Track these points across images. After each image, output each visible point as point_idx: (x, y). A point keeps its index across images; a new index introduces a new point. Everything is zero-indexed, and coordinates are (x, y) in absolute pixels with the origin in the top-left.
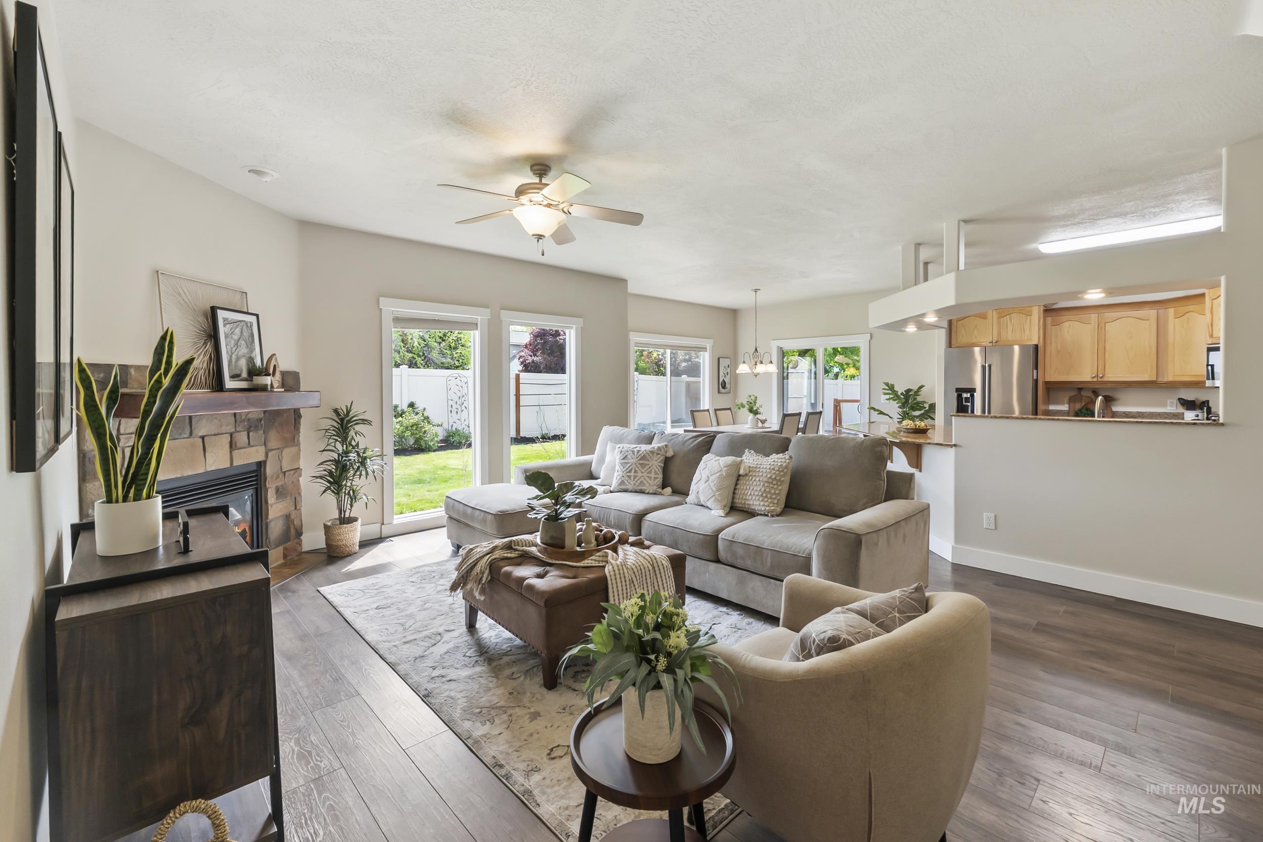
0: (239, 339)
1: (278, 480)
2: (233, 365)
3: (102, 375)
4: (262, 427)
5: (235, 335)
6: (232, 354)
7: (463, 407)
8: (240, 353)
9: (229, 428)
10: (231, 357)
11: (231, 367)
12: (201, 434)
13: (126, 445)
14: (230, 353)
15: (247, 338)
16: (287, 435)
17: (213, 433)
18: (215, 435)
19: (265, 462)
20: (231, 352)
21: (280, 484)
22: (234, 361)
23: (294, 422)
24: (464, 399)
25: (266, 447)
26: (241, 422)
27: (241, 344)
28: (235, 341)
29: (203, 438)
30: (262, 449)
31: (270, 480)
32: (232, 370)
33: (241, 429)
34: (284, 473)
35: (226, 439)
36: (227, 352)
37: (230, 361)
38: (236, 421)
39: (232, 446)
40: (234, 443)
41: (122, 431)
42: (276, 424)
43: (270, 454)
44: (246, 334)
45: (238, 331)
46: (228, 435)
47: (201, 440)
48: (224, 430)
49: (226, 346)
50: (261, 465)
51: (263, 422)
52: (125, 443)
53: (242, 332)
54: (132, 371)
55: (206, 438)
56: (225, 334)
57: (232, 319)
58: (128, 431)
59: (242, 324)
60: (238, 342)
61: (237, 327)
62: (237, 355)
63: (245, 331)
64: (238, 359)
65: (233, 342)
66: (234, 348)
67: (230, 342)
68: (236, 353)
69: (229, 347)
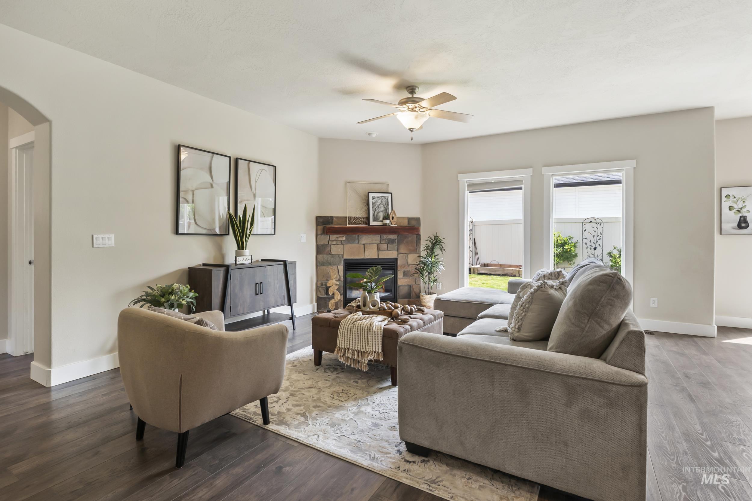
1: (404, 268)
2: (376, 215)
3: (322, 220)
4: (396, 243)
5: (378, 203)
6: (375, 211)
7: (597, 245)
8: (380, 210)
9: (377, 242)
10: (375, 212)
11: (374, 217)
12: (363, 243)
13: (332, 244)
14: (374, 211)
15: (384, 204)
16: (411, 248)
17: (369, 243)
18: (370, 244)
19: (398, 258)
21: (406, 270)
22: (376, 213)
23: (416, 242)
24: (599, 238)
25: (398, 252)
26: (383, 240)
27: (381, 206)
29: (364, 244)
30: (396, 253)
31: (400, 267)
32: (375, 217)
33: (384, 243)
34: (409, 265)
35: (375, 247)
36: (373, 210)
37: (374, 214)
38: (381, 239)
39: (379, 250)
40: (379, 248)
41: (330, 239)
42: (404, 242)
43: (399, 255)
44: (384, 202)
45: (380, 201)
46: (377, 245)
47: (363, 245)
48: (374, 242)
49: (373, 207)
50: (396, 259)
51: (396, 241)
52: (331, 243)
53: (382, 201)
54: (335, 219)
55: (365, 245)
56: (373, 203)
57: (377, 196)
58: (332, 239)
59: (382, 198)
60: (379, 205)
61: (379, 199)
62: (378, 211)
63: (384, 200)
64: (378, 213)
65: (376, 206)
66: (377, 208)
67: (375, 206)
68: (377, 210)
69: (374, 208)
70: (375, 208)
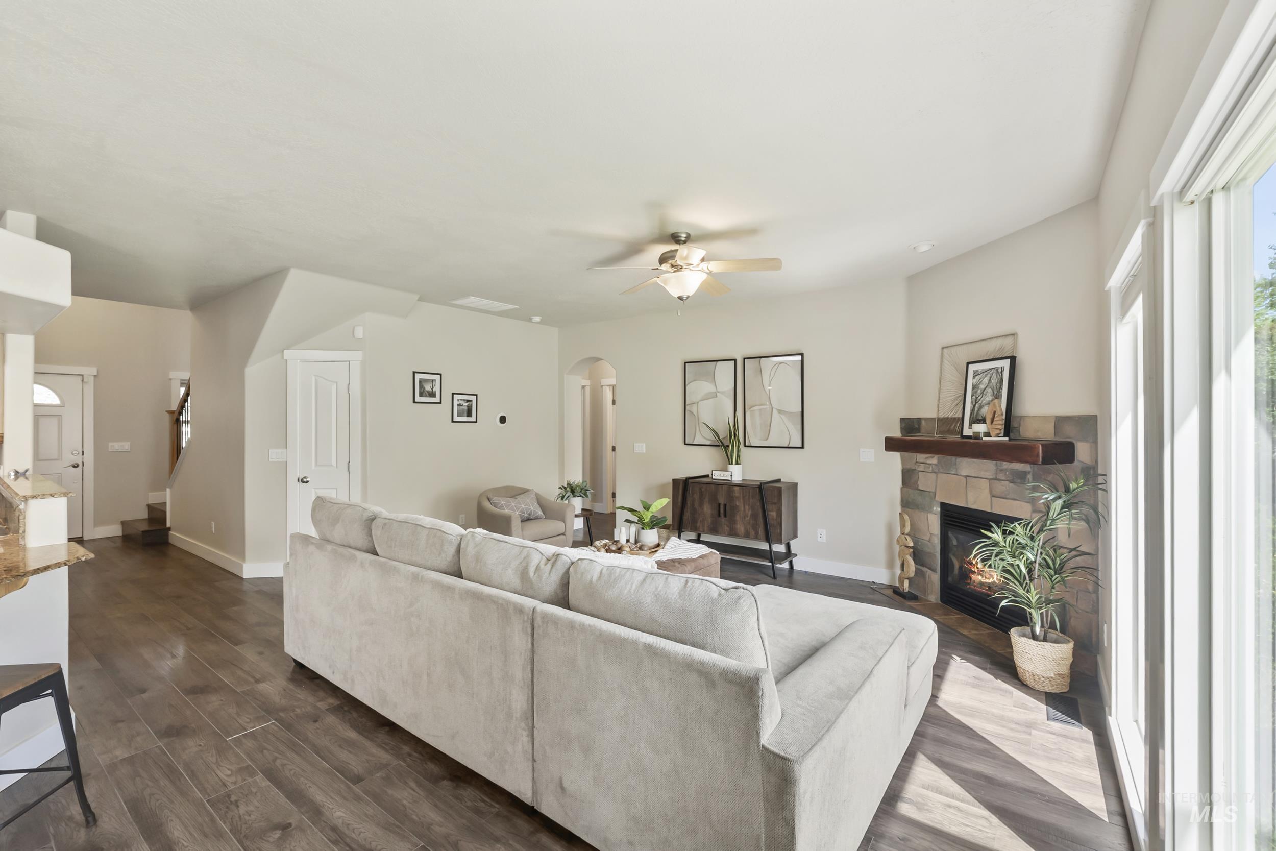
0: (986, 387)
2: (975, 414)
4: (1028, 482)
5: (982, 384)
8: (984, 402)
9: (988, 474)
10: (974, 406)
11: (972, 417)
12: (964, 473)
14: (974, 403)
15: (994, 385)
17: (973, 475)
18: (974, 477)
20: (976, 400)
22: (976, 409)
25: (1032, 505)
26: (1002, 471)
27: (987, 392)
28: (981, 390)
29: (966, 477)
30: (1028, 507)
32: (973, 417)
33: (1003, 478)
35: (985, 484)
36: (972, 402)
37: (973, 410)
38: (996, 469)
39: (991, 492)
40: (992, 489)
44: (994, 381)
45: (986, 380)
46: (988, 481)
47: (964, 479)
48: (982, 474)
49: (972, 396)
51: (1029, 476)
53: (990, 381)
54: (923, 422)
55: (968, 478)
56: (972, 385)
57: (983, 370)
59: (992, 372)
60: (984, 391)
61: (986, 376)
62: (981, 404)
63: (995, 377)
64: (981, 407)
65: (979, 391)
66: (979, 398)
67: (976, 392)
68: (980, 402)
69: (974, 397)
70: (977, 398)
